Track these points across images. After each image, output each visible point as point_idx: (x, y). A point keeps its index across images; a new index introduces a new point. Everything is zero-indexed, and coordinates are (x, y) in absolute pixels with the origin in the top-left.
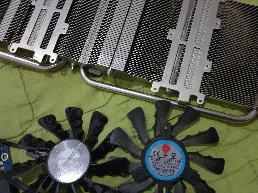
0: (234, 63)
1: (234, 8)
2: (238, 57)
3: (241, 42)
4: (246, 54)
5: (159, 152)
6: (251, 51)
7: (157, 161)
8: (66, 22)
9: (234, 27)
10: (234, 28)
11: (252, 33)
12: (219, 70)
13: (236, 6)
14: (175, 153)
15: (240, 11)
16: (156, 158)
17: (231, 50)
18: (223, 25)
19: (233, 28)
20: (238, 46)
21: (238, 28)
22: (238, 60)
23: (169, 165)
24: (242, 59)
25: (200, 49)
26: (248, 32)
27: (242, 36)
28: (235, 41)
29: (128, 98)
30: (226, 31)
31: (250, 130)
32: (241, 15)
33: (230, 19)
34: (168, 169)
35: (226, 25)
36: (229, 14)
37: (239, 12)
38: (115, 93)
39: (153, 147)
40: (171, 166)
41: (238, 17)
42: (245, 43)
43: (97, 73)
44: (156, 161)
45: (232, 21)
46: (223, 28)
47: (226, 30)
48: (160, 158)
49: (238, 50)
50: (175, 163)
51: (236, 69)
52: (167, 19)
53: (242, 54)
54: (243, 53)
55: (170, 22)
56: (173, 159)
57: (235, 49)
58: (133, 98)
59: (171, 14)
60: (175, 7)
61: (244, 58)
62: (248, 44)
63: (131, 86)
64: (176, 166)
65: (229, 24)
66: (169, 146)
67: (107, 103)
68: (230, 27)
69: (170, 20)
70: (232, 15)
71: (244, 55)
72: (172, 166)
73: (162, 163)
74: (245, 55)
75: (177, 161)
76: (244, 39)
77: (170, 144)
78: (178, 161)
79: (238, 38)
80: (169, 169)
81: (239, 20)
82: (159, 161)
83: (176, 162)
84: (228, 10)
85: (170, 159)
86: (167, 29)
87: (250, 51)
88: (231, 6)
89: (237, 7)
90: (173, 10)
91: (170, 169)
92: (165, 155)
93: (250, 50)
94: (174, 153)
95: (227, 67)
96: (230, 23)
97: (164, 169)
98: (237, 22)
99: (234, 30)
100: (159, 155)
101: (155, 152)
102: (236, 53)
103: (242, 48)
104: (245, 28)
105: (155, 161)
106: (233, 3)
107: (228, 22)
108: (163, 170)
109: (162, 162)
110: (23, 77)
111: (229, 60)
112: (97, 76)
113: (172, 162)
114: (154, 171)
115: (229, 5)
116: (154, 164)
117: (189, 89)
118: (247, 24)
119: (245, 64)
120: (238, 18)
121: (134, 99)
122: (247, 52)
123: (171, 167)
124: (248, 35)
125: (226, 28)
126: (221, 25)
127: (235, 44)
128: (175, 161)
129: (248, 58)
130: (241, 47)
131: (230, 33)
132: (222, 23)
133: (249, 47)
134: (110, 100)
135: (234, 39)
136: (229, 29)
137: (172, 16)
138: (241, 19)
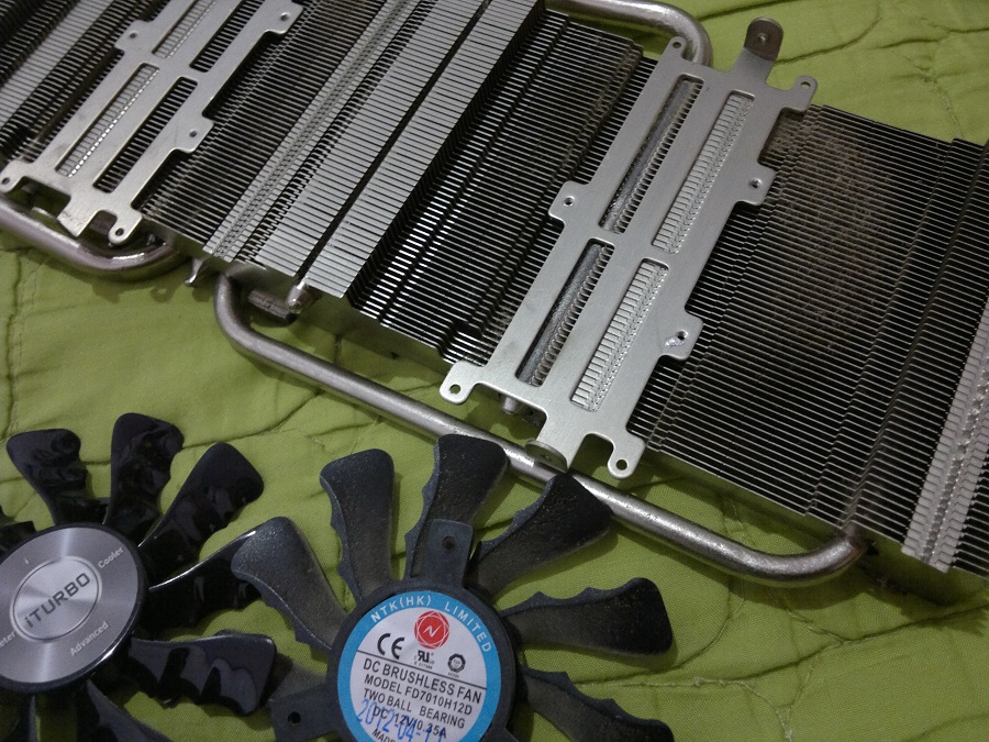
0: (793, 339)
1: (835, 136)
2: (814, 317)
3: (836, 262)
4: (848, 309)
5: (402, 639)
6: (873, 300)
7: (383, 677)
8: (208, 113)
9: (821, 204)
10: (819, 209)
11: (890, 234)
12: (726, 356)
13: (842, 129)
14: (465, 658)
15: (857, 149)
16: (383, 662)
17: (791, 287)
18: (777, 192)
19: (815, 208)
20: (821, 278)
21: (834, 208)
22: (809, 330)
23: (430, 705)
24: (830, 327)
25: (666, 268)
26: (875, 229)
27: (849, 240)
28: (814, 254)
29: (361, 417)
30: (781, 216)
31: (825, 632)
32: (857, 164)
33: (808, 174)
34: (420, 718)
35: (790, 193)
36: (810, 156)
37: (850, 152)
38: (319, 389)
39: (383, 617)
40: (436, 707)
41: (843, 167)
42: (855, 269)
43: (276, 308)
44: (379, 674)
45: (815, 183)
46: (774, 203)
47: (784, 210)
48: (401, 667)
49: (819, 291)
50: (454, 698)
51: (799, 363)
52: (564, 146)
53: (833, 310)
54: (838, 305)
55: (572, 158)
56: (449, 682)
57: (808, 287)
58: (380, 419)
59: (583, 131)
60: (605, 109)
61: (837, 326)
62: (865, 273)
63: (387, 376)
64: (455, 714)
65: (800, 190)
66: (445, 620)
67: (279, 424)
68: (804, 204)
69: (573, 152)
70: (821, 160)
71: (840, 313)
72: (442, 710)
73: (403, 690)
74: (844, 314)
75: (465, 691)
76: (852, 254)
77: (450, 613)
78: (469, 691)
79: (826, 245)
80: (426, 721)
81: (847, 181)
82: (393, 679)
83: (462, 696)
84: (810, 139)
85: (436, 677)
86: (556, 180)
87: (869, 302)
88: (822, 128)
89: (849, 134)
90: (597, 118)
91: (431, 721)
92: (422, 657)
93: (872, 296)
94: (461, 657)
95: (760, 348)
96: (805, 186)
97: (406, 718)
98: (834, 186)
99: (815, 214)
100: (397, 651)
101: (388, 635)
102: (807, 300)
103: (836, 287)
104: (863, 212)
105: (376, 675)
106: (833, 118)
107: (798, 183)
108: (400, 719)
109: (405, 684)
110: (20, 285)
111: (773, 323)
112: (275, 321)
113: (445, 695)
114: (363, 717)
115: (817, 124)
116: (372, 687)
117: (588, 410)
118: (877, 197)
119: (838, 349)
120: (842, 173)
121: (383, 424)
122: (853, 303)
123: (434, 712)
124: (873, 241)
125: (786, 204)
126: (771, 190)
127: (810, 267)
128: (456, 690)
129: (856, 326)
130: (832, 282)
131: (799, 222)
132: (774, 184)
133: (868, 284)
134: (293, 413)
135: (812, 247)
136: (797, 208)
137: (584, 137)
138: (854, 178)
